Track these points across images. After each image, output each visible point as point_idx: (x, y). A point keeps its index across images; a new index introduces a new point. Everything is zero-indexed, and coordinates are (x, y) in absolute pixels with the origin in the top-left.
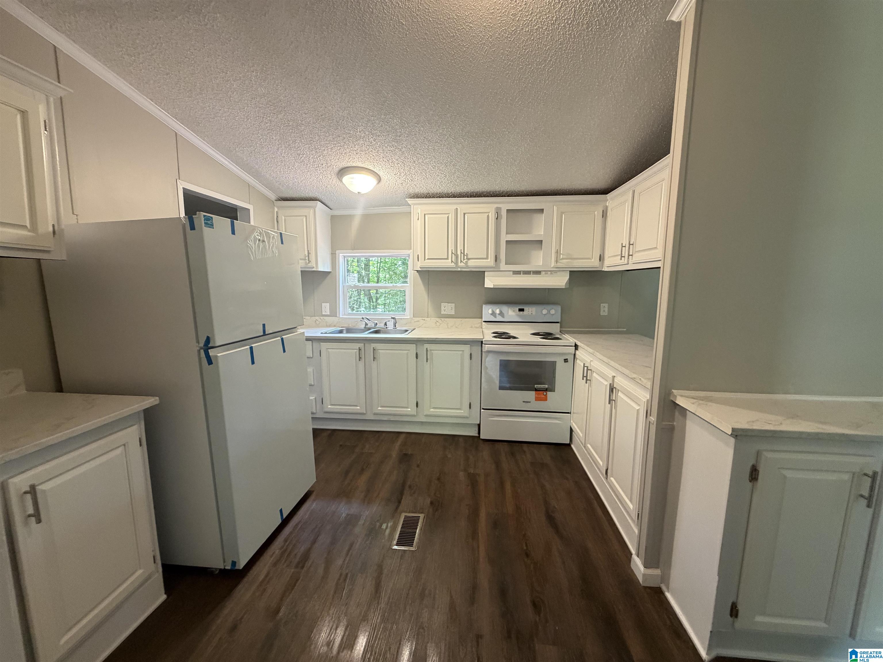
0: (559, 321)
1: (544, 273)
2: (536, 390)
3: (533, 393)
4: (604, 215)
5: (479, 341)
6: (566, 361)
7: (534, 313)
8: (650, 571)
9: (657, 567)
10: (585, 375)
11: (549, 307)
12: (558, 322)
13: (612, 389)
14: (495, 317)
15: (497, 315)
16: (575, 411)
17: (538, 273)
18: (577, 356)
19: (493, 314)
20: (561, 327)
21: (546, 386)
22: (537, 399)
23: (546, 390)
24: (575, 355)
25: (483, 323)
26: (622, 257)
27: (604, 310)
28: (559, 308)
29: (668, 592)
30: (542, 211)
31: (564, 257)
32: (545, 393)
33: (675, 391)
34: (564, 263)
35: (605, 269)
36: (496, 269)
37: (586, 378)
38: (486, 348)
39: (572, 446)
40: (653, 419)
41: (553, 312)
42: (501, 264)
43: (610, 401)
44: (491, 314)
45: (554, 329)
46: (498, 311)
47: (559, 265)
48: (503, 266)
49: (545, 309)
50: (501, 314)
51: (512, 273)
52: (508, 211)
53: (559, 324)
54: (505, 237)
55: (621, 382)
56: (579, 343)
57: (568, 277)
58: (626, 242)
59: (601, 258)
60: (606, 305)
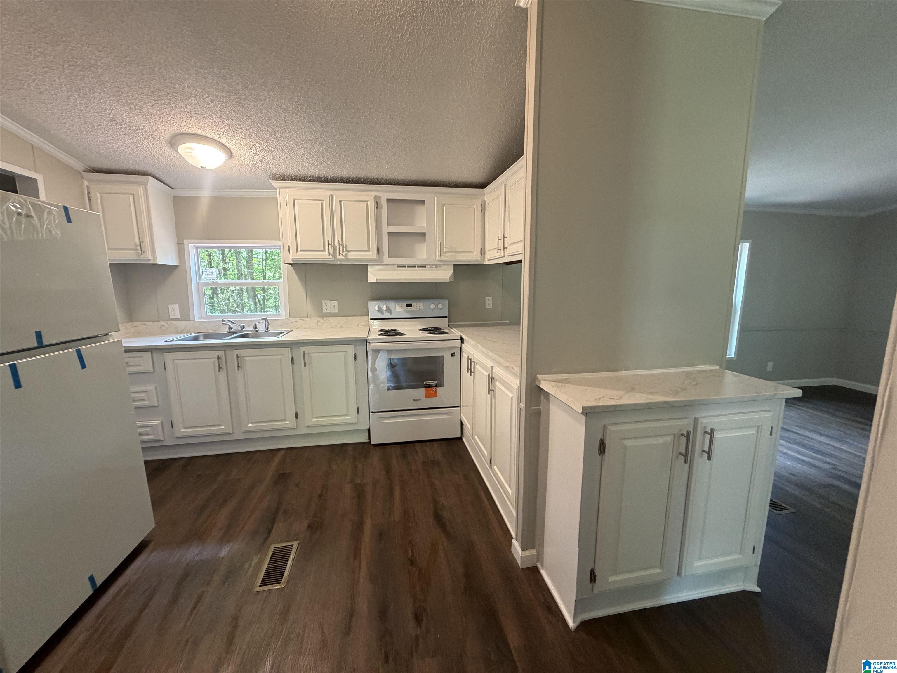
0: (447, 315)
1: (429, 266)
2: (425, 387)
3: (423, 390)
4: (483, 209)
5: (364, 340)
6: (453, 354)
7: (422, 308)
8: (527, 553)
9: (533, 547)
10: (469, 368)
11: (436, 302)
12: (446, 317)
13: (491, 379)
14: (382, 313)
15: (384, 312)
16: (464, 405)
17: (423, 266)
18: (463, 350)
19: (380, 310)
20: (449, 322)
21: (436, 382)
22: (427, 396)
23: (436, 386)
24: (461, 348)
25: (370, 320)
26: (498, 250)
27: (489, 302)
28: (446, 303)
29: (543, 569)
30: (423, 202)
31: (447, 250)
32: (434, 390)
33: (539, 376)
34: (447, 256)
35: (487, 263)
36: (379, 262)
37: (470, 370)
38: (371, 346)
39: (464, 439)
40: (523, 405)
41: (440, 306)
42: (384, 257)
43: (489, 391)
44: (378, 311)
45: (442, 323)
46: (384, 308)
47: (443, 258)
48: (386, 259)
49: (433, 303)
50: (389, 310)
51: (396, 266)
52: (388, 200)
53: (447, 319)
54: (386, 229)
55: (499, 372)
56: (464, 337)
57: (453, 271)
58: (501, 236)
59: (482, 252)
60: (490, 298)
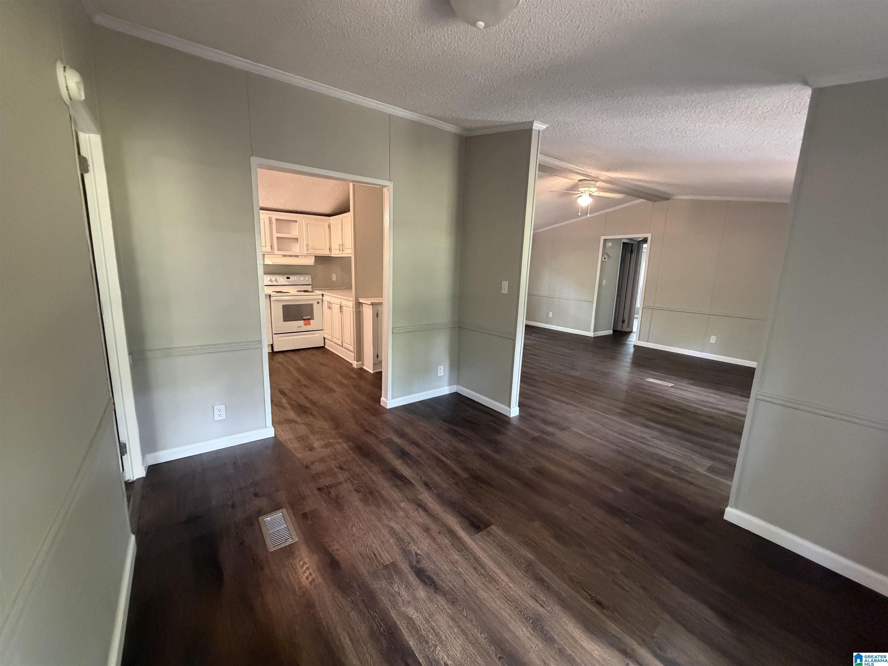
0: (311, 284)
1: (300, 256)
2: (304, 320)
4: (329, 226)
5: (268, 295)
6: (318, 303)
7: (296, 279)
8: (359, 363)
9: (361, 361)
10: (329, 307)
11: (305, 276)
13: (341, 307)
14: (272, 282)
16: (325, 329)
17: (297, 256)
18: (324, 300)
20: (312, 288)
21: (309, 317)
22: (305, 325)
23: (309, 319)
24: (322, 299)
25: (265, 286)
26: (340, 250)
27: (334, 277)
28: (310, 277)
29: (364, 366)
30: (296, 221)
31: (311, 248)
32: (309, 321)
34: (311, 251)
35: (332, 255)
36: (272, 253)
38: (273, 299)
39: (326, 347)
41: (307, 279)
42: (275, 251)
43: (341, 311)
44: (269, 281)
45: (309, 288)
46: (273, 279)
47: (309, 252)
48: (276, 252)
49: (302, 277)
50: (276, 280)
51: (282, 256)
52: (276, 219)
53: (310, 286)
54: (275, 235)
55: (344, 303)
56: (324, 293)
57: (314, 259)
58: (341, 244)
59: (330, 250)
60: (335, 275)
